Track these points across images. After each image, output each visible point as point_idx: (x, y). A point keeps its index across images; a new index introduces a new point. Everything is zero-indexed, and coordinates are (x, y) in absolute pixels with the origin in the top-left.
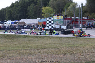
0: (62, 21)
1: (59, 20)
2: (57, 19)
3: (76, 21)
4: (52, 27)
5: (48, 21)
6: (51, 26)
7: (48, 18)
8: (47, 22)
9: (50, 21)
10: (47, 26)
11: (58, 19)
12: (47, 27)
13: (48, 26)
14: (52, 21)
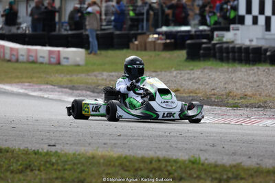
10: (249, 19)
12: (255, 21)
13: (262, 20)
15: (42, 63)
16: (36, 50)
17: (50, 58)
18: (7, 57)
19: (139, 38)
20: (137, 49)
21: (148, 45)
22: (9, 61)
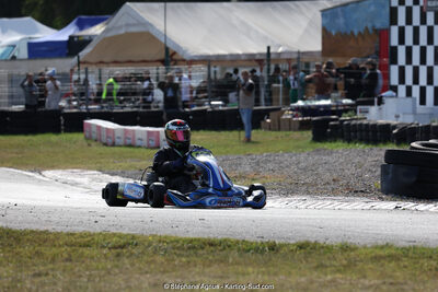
5: (416, 20)
8: (402, 31)
15: (139, 147)
16: (134, 131)
17: (149, 140)
18: (104, 139)
19: (271, 114)
20: (270, 129)
21: (282, 124)
22: (106, 144)
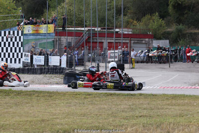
0: (51, 40)
1: (38, 37)
2: (33, 35)
3: (95, 41)
4: (20, 60)
6: (15, 57)
7: (5, 33)
9: (11, 40)
11: (37, 33)
14: (18, 40)
